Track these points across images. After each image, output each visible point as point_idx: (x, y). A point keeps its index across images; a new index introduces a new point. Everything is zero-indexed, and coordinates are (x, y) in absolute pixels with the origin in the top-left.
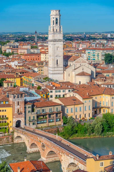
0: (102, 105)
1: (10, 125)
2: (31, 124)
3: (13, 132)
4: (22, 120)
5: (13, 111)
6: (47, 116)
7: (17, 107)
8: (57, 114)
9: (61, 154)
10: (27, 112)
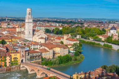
0: (56, 52)
1: (19, 61)
2: (28, 61)
3: (20, 65)
4: (24, 59)
5: (20, 55)
6: (35, 57)
7: (22, 53)
8: (39, 56)
10: (26, 55)
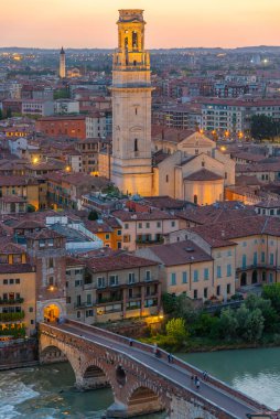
0: (258, 262)
2: (83, 313)
3: (37, 336)
4: (60, 303)
5: (38, 282)
7: (47, 272)
8: (147, 288)
9: (168, 395)
10: (72, 283)
